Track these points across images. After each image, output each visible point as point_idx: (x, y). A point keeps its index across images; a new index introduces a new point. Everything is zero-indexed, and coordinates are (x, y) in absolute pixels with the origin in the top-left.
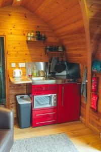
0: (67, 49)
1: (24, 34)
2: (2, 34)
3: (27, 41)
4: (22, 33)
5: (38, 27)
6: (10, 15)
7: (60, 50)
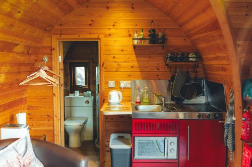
0: (203, 57)
1: (130, 35)
2: (96, 36)
3: (135, 47)
4: (126, 34)
5: (152, 22)
6: (108, 8)
7: (191, 59)
